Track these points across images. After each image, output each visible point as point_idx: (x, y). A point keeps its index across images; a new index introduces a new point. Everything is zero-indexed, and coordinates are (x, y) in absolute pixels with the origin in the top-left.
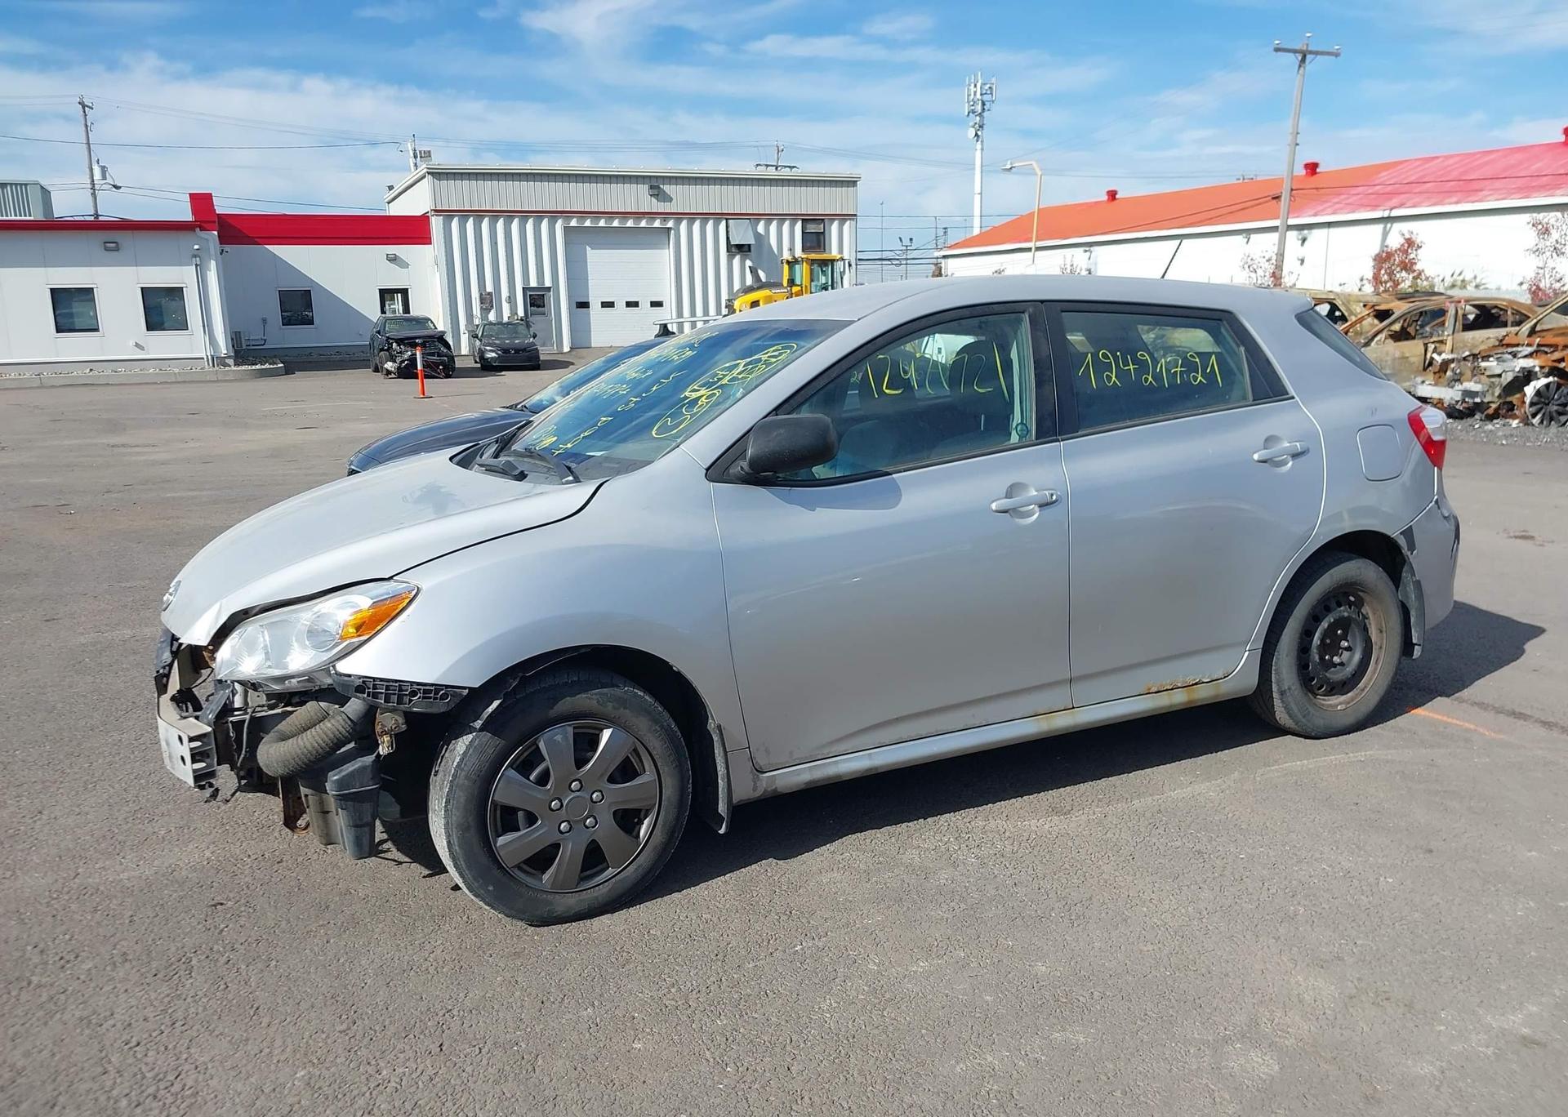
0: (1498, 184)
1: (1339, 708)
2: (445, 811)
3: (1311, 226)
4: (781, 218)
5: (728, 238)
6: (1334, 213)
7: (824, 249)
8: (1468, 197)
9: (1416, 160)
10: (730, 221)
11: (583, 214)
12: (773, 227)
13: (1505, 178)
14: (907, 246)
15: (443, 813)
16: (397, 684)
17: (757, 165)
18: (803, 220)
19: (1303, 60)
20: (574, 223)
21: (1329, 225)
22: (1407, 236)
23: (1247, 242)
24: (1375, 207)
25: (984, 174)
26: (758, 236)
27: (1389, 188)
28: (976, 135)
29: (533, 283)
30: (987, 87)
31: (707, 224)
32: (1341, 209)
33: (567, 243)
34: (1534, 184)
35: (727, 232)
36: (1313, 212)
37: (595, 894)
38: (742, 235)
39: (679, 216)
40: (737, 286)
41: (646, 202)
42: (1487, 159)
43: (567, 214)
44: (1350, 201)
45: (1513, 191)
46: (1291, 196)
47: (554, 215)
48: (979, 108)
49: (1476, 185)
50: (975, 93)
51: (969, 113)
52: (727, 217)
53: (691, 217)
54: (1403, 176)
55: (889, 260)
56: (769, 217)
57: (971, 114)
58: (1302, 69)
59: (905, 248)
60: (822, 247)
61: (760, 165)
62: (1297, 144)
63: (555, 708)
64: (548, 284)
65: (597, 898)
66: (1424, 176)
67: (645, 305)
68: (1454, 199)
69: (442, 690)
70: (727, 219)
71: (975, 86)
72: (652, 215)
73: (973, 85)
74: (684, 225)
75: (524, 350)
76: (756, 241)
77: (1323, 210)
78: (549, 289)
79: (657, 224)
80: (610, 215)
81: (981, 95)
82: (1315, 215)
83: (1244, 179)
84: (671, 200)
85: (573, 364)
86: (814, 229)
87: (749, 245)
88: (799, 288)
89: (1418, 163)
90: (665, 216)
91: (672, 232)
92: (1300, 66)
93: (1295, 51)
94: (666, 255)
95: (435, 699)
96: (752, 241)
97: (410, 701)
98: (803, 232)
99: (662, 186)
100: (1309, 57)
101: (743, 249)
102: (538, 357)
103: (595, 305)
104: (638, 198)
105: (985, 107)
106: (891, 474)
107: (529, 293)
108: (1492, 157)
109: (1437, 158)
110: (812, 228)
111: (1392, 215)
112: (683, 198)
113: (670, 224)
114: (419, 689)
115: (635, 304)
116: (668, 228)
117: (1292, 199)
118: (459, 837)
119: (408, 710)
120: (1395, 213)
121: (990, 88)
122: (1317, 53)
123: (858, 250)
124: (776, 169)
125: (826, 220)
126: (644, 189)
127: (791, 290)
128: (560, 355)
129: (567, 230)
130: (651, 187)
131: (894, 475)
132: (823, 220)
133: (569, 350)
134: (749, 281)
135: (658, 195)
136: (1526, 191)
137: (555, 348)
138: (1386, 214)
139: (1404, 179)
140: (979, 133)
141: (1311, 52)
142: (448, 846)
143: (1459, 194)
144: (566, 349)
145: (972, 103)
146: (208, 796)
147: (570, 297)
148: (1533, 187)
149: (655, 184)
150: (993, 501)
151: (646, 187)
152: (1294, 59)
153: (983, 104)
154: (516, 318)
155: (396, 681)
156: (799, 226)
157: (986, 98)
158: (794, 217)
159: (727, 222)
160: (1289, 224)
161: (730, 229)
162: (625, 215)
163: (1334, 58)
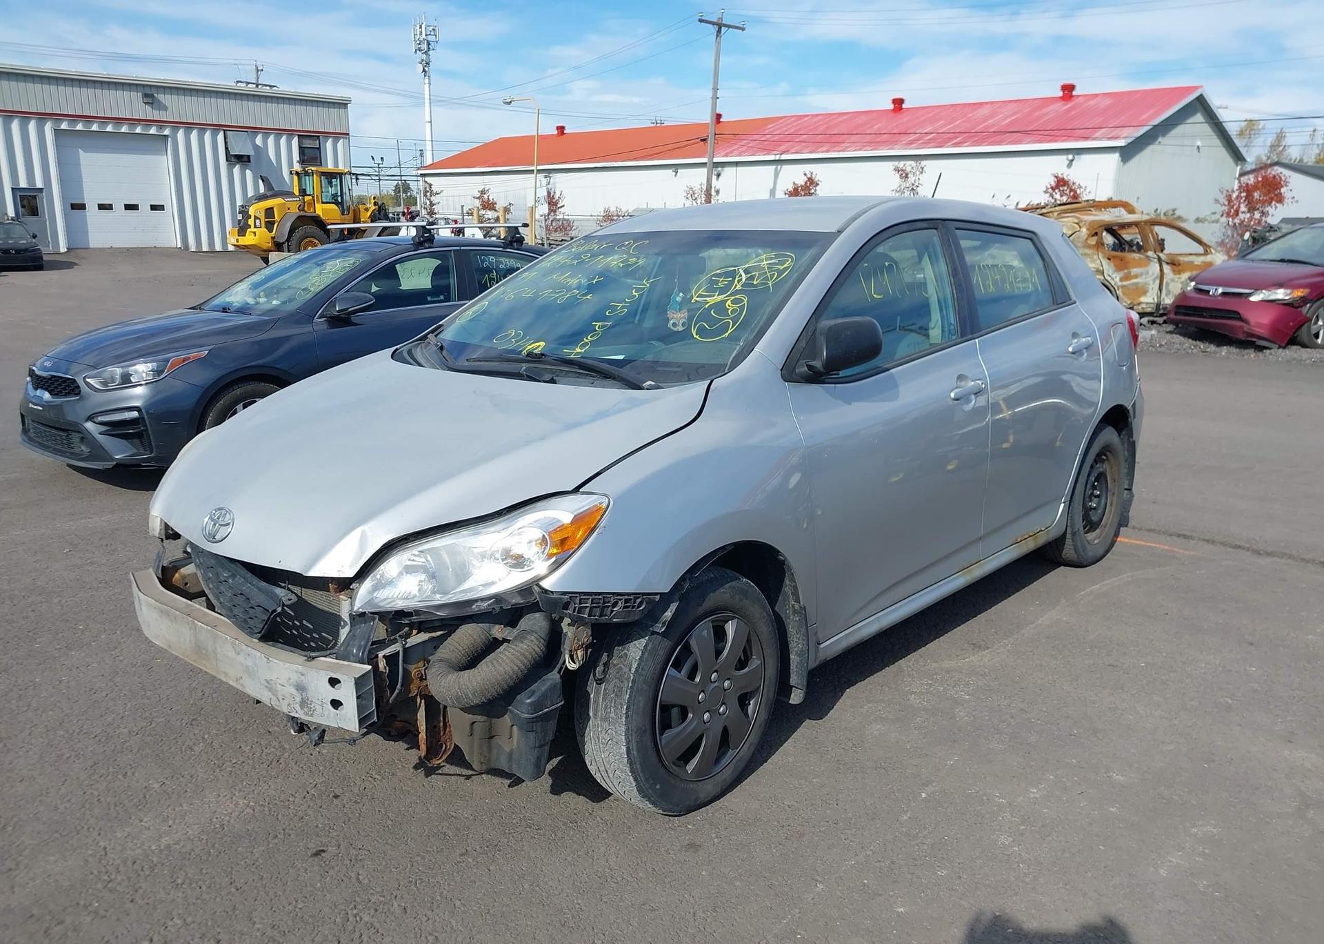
0: (854, 138)
1: (1096, 542)
2: (626, 718)
3: (723, 164)
4: (279, 132)
5: (227, 148)
6: (740, 155)
7: (321, 163)
8: (835, 147)
9: (792, 117)
10: (228, 132)
11: (74, 118)
12: (271, 140)
13: (857, 134)
14: (379, 164)
15: (624, 719)
16: (600, 597)
17: (238, 82)
18: (298, 135)
19: (719, 31)
20: (64, 126)
21: (737, 164)
22: (809, 176)
23: (676, 175)
24: (769, 151)
25: (432, 105)
26: (256, 147)
27: (776, 138)
28: (424, 70)
29: (23, 184)
30: (431, 28)
31: (205, 134)
32: (745, 152)
33: (58, 146)
34: (878, 140)
35: (226, 143)
36: (723, 153)
37: (724, 777)
38: (241, 146)
39: (176, 125)
40: (251, 193)
41: (142, 111)
42: (841, 119)
43: (58, 117)
44: (750, 145)
45: (865, 144)
46: (715, 139)
47: (42, 117)
48: (424, 47)
49: (837, 138)
50: (421, 32)
51: (416, 50)
52: (226, 129)
53: (189, 126)
54: (785, 129)
55: (369, 175)
56: (267, 131)
57: (418, 51)
58: (719, 38)
59: (377, 165)
60: (319, 161)
61: (241, 82)
62: (718, 98)
63: (704, 604)
64: (39, 184)
65: (725, 780)
66: (800, 129)
67: (145, 207)
68: (824, 149)
69: (639, 598)
70: (224, 131)
71: (421, 27)
72: (147, 122)
73: (418, 26)
74: (181, 134)
75: (26, 250)
76: (255, 152)
77: (732, 152)
78: (41, 190)
79: (153, 131)
80: (104, 120)
81: (426, 35)
82: (726, 156)
83: (657, 123)
84: (166, 109)
85: (77, 264)
86: (310, 144)
87: (249, 156)
88: (311, 197)
89: (793, 119)
90: (161, 124)
91: (169, 139)
92: (717, 36)
93: (713, 23)
94: (166, 161)
95: (633, 607)
96: (251, 152)
97: (612, 611)
98: (300, 147)
99: (156, 95)
100: (724, 29)
101: (243, 160)
102: (42, 258)
103: (92, 209)
104: (132, 105)
105: (430, 47)
106: (888, 370)
107: (19, 194)
108: (845, 117)
109: (808, 116)
110: (308, 143)
111: (781, 159)
112: (176, 108)
113: (167, 132)
114: (620, 600)
115: (109, 207)
116: (165, 136)
117: (716, 141)
118: (637, 742)
119: (609, 622)
120: (784, 157)
121: (434, 30)
122: (729, 26)
123: (352, 165)
124: (257, 86)
125: (321, 137)
126: (137, 97)
127: (304, 199)
128: (57, 256)
129: (58, 133)
130: (146, 95)
131: (892, 371)
132: (318, 137)
133: (66, 250)
134: (262, 189)
135: (152, 103)
136: (875, 144)
137: (51, 248)
138: (777, 158)
139: (786, 131)
140: (426, 69)
141: (725, 26)
142: (627, 752)
143: (829, 144)
144: (63, 249)
145: (418, 42)
146: (317, 738)
147: (64, 197)
148: (878, 142)
149: (150, 92)
150: (952, 391)
151: (140, 94)
152: (714, 29)
153: (429, 44)
154: (6, 218)
155: (600, 594)
156: (295, 141)
157: (431, 38)
158: (290, 133)
159: (224, 133)
160: (714, 161)
161: (228, 140)
162: (118, 121)
163: (741, 31)
